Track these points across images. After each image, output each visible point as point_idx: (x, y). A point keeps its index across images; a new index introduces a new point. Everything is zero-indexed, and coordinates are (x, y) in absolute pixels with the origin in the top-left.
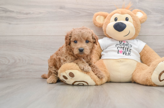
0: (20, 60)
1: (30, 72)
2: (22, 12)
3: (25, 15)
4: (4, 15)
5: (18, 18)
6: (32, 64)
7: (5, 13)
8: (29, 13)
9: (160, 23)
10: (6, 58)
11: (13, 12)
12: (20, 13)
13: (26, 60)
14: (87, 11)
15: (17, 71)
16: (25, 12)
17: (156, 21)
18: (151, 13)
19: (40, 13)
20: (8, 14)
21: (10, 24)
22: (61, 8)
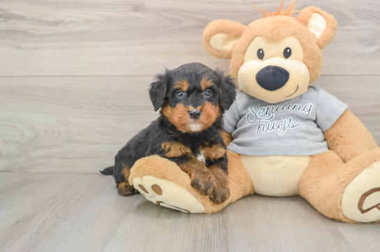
0: (46, 131)
1: (71, 158)
2: (43, 19)
3: (53, 28)
4: (3, 26)
5: (37, 33)
6: (74, 141)
7: (6, 21)
8: (62, 22)
9: (372, 44)
10: (15, 127)
11: (23, 18)
12: (40, 21)
14: (199, 16)
15: (42, 158)
16: (51, 19)
17: (362, 41)
18: (350, 20)
19: (88, 22)
20: (12, 25)
21: (18, 48)
22: (136, 9)
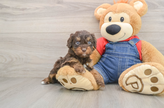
0: (16, 58)
1: (28, 71)
2: (18, 8)
3: (21, 11)
5: (14, 14)
6: (29, 63)
7: (1, 9)
8: (26, 9)
10: (2, 56)
11: (9, 7)
12: (16, 9)
13: (23, 59)
15: (14, 70)
16: (21, 8)
19: (37, 8)
20: (4, 10)
21: (6, 20)
22: (59, 3)
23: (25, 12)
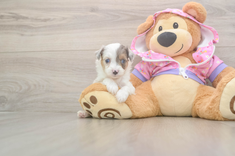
0: (35, 85)
1: (50, 103)
2: (38, 18)
3: (43, 23)
4: (15, 23)
5: (34, 26)
6: (52, 92)
7: (17, 20)
8: (49, 20)
10: (16, 83)
11: (27, 18)
12: (36, 20)
13: (43, 86)
15: (32, 102)
16: (42, 18)
19: (64, 19)
20: (20, 22)
21: (22, 35)
22: (93, 10)
23: (48, 23)
